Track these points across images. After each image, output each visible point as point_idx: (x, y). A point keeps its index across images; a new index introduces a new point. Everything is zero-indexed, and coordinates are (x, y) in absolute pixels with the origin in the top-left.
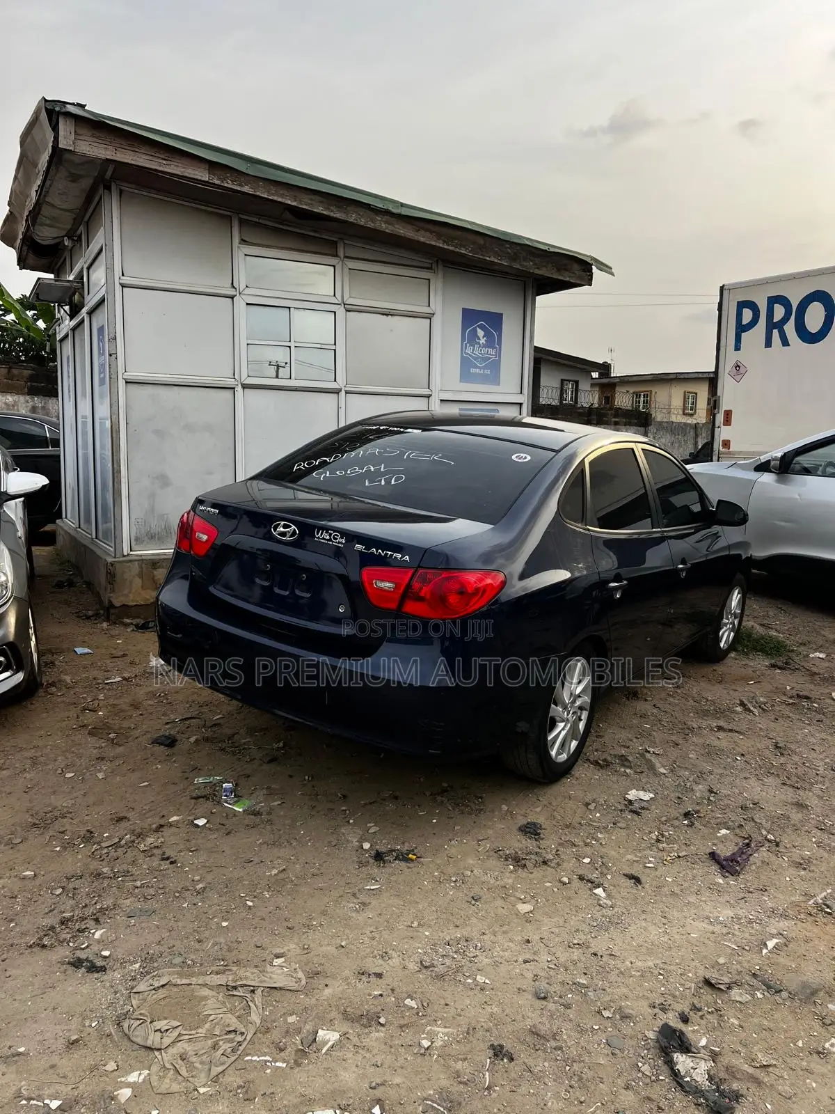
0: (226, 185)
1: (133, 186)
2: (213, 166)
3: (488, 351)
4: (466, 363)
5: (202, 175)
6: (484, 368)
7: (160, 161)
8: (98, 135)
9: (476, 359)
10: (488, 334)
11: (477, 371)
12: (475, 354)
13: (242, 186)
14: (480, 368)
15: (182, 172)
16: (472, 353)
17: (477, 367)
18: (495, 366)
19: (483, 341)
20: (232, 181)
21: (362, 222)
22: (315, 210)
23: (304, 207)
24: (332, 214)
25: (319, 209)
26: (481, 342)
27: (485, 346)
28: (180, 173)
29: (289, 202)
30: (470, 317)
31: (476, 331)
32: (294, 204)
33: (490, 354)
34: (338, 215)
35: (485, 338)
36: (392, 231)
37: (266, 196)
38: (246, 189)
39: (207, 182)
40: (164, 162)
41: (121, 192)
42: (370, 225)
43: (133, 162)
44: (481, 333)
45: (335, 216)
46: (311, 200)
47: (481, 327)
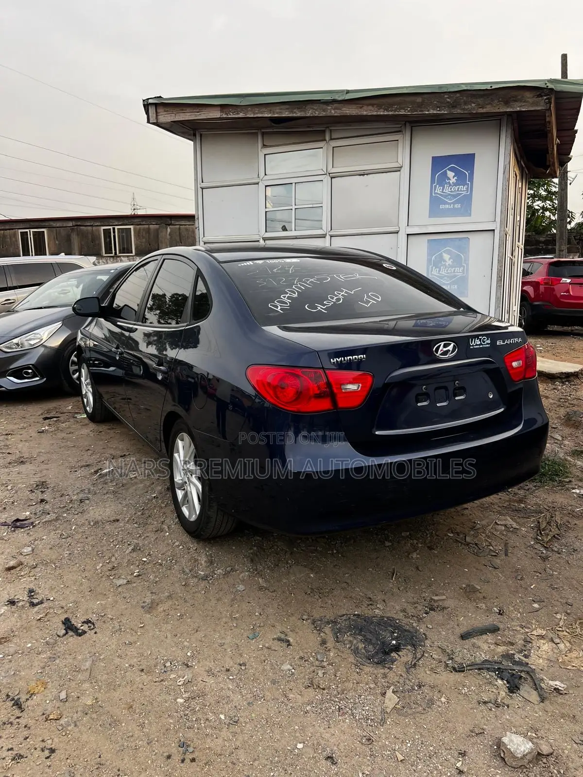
0: (230, 116)
2: (223, 107)
3: (458, 188)
4: (435, 202)
5: (216, 114)
6: (454, 203)
7: (196, 114)
8: (166, 110)
9: (445, 197)
10: (457, 173)
11: (447, 206)
12: (444, 192)
13: (239, 114)
14: (450, 204)
15: (206, 116)
16: (442, 192)
17: (445, 203)
18: (466, 201)
19: (453, 180)
20: (233, 113)
21: (317, 114)
22: (284, 116)
23: (276, 115)
24: (295, 115)
25: (286, 114)
26: (451, 182)
27: (455, 184)
28: (205, 118)
29: (266, 115)
30: (439, 163)
31: (446, 173)
32: (269, 115)
33: (461, 191)
34: (299, 114)
35: (456, 178)
36: (340, 113)
37: (252, 116)
38: (241, 115)
39: (220, 118)
40: (198, 114)
41: (201, 135)
42: (323, 114)
43: (184, 119)
44: (451, 174)
46: (281, 109)
47: (451, 169)
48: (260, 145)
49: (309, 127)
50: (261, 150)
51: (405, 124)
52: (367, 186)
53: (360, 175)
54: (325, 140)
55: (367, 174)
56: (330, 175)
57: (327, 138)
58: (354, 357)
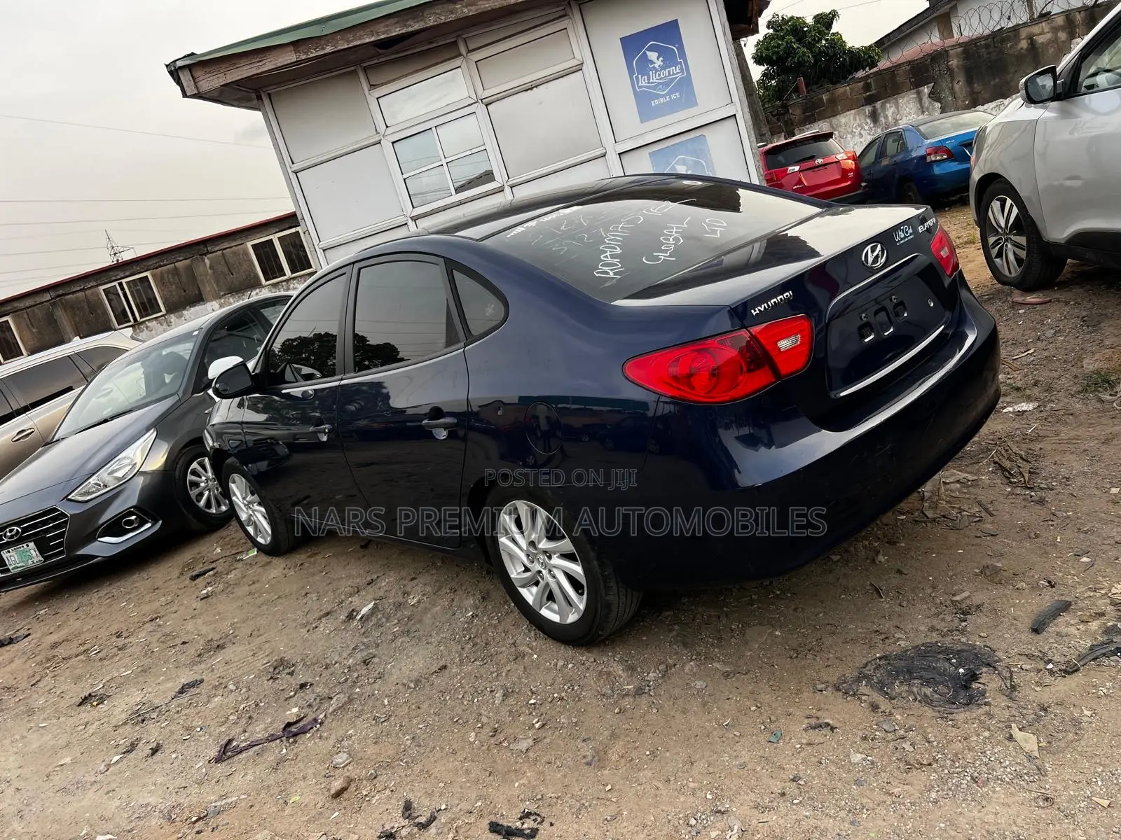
0: (311, 55)
1: (275, 87)
2: (296, 44)
3: (669, 72)
4: (643, 99)
5: (290, 57)
6: (670, 93)
7: (257, 65)
8: (209, 70)
9: (655, 88)
10: (661, 52)
11: (662, 100)
12: (652, 83)
13: (323, 49)
14: (664, 96)
15: (275, 64)
16: (648, 83)
17: (658, 96)
18: (685, 85)
19: (659, 63)
20: (315, 49)
21: (443, 19)
22: (394, 34)
23: (382, 37)
24: (410, 29)
25: (397, 31)
26: (656, 66)
27: (663, 68)
28: (274, 67)
29: (367, 40)
30: (632, 45)
31: (647, 56)
32: (373, 39)
33: (674, 74)
34: (416, 27)
35: (661, 59)
36: (476, 11)
37: (346, 47)
38: (328, 49)
39: (297, 61)
40: (260, 64)
41: (269, 95)
42: (452, 17)
43: (240, 78)
44: (653, 55)
45: (413, 29)
46: (387, 26)
47: (651, 49)
48: (365, 86)
49: (431, 43)
50: (369, 94)
51: (569, 3)
52: (541, 103)
53: (527, 90)
54: (460, 55)
55: (536, 87)
56: (483, 101)
57: (463, 50)
58: (779, 298)
